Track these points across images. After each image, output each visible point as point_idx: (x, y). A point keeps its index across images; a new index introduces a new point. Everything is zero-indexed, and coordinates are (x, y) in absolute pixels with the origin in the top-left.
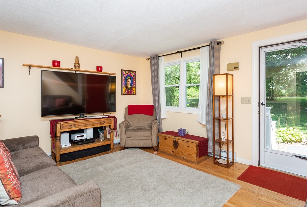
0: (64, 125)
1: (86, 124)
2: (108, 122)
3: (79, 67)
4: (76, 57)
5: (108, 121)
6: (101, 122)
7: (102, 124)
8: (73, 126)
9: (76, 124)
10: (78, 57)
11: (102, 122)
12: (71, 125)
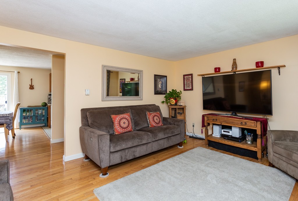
0: (209, 118)
1: (226, 121)
2: (252, 125)
3: (236, 68)
4: (234, 59)
5: (251, 123)
6: (242, 123)
7: (242, 125)
8: (215, 120)
9: (218, 119)
10: (235, 59)
11: (244, 124)
12: (214, 119)
